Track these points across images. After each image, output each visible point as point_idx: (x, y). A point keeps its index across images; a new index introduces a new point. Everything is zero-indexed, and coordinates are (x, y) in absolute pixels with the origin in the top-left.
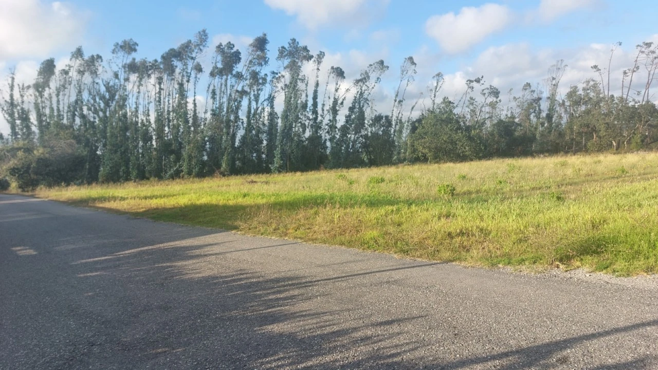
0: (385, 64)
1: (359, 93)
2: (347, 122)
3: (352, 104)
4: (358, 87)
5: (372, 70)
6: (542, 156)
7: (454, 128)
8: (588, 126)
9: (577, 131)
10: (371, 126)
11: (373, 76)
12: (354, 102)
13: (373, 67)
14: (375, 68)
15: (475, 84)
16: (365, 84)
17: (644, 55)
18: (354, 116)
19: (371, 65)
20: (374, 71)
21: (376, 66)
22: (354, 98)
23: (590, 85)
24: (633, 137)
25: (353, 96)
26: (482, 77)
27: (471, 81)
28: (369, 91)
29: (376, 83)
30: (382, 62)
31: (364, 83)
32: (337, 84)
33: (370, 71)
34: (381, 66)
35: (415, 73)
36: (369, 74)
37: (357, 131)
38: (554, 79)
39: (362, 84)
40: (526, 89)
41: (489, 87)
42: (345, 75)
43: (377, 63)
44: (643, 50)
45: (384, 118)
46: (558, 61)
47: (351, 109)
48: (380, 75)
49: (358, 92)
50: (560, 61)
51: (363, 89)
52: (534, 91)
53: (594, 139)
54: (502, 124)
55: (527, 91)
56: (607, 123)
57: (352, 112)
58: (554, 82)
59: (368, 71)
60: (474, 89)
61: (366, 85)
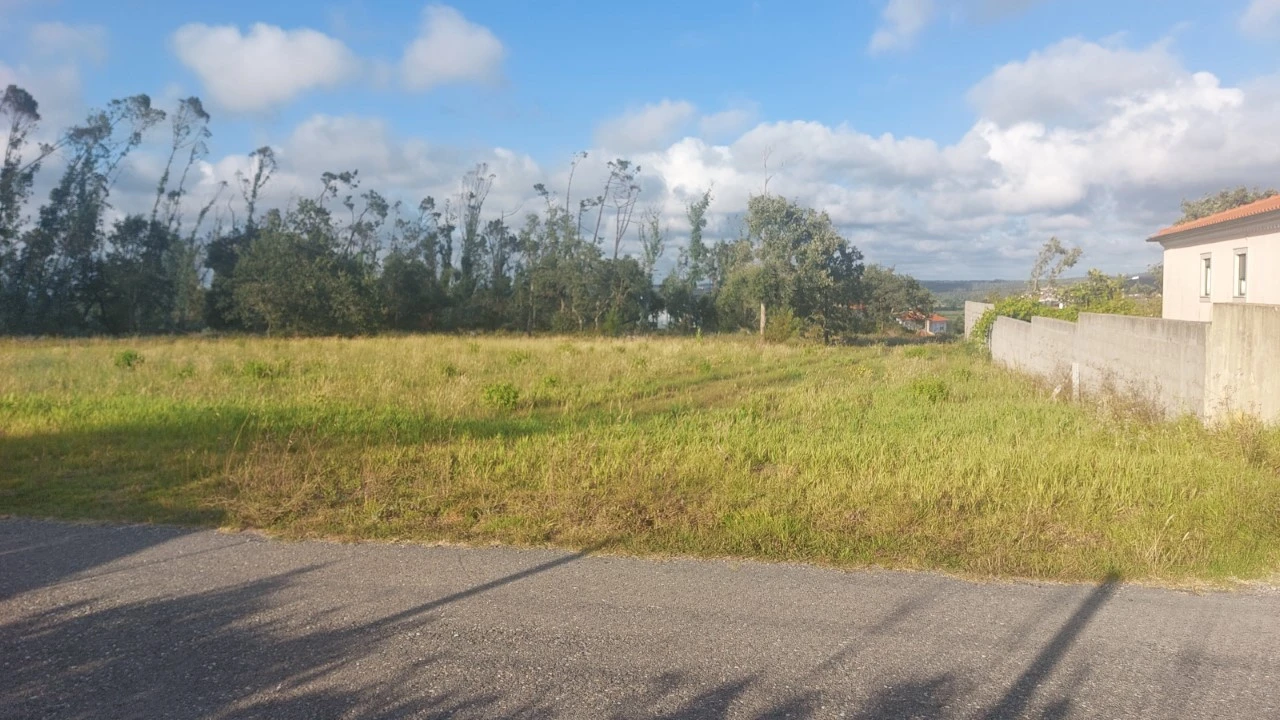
0: (154, 105)
1: (82, 160)
2: (45, 223)
3: (63, 182)
4: (79, 146)
5: (120, 113)
6: (472, 333)
7: (329, 265)
8: (553, 286)
9: (536, 294)
10: (113, 239)
11: (121, 129)
12: (68, 180)
13: (123, 106)
14: (128, 109)
15: (338, 183)
16: (101, 142)
17: (618, 181)
18: (65, 212)
19: (116, 102)
20: (123, 116)
21: (131, 107)
22: (67, 171)
23: (557, 217)
24: (607, 311)
25: (66, 164)
26: (356, 173)
27: (332, 177)
28: (112, 160)
29: (132, 143)
30: (145, 101)
31: (96, 141)
32: (15, 129)
33: (115, 116)
34: (143, 109)
35: (206, 135)
36: (112, 122)
37: (71, 249)
38: (472, 196)
39: (91, 142)
40: (425, 208)
41: (368, 193)
42: (38, 111)
43: (134, 99)
44: (617, 171)
45: (149, 227)
46: (479, 166)
47: (59, 195)
48: (144, 129)
49: (79, 158)
50: (482, 167)
51: (94, 152)
52: (439, 215)
53: (562, 311)
54: (403, 268)
55: (428, 212)
56: (584, 285)
57: (60, 202)
58: (473, 202)
59: (108, 115)
60: (337, 193)
61: (102, 145)
